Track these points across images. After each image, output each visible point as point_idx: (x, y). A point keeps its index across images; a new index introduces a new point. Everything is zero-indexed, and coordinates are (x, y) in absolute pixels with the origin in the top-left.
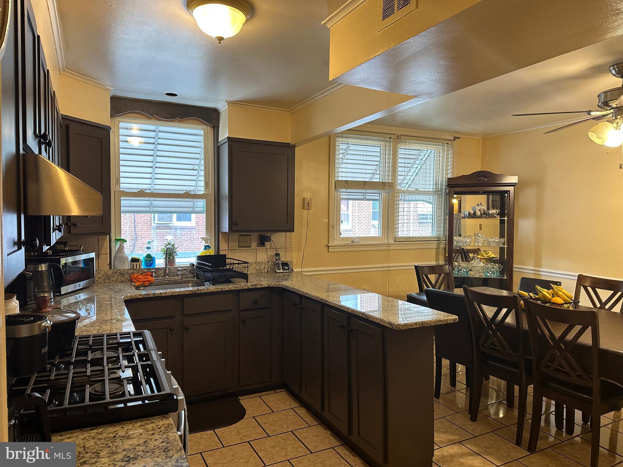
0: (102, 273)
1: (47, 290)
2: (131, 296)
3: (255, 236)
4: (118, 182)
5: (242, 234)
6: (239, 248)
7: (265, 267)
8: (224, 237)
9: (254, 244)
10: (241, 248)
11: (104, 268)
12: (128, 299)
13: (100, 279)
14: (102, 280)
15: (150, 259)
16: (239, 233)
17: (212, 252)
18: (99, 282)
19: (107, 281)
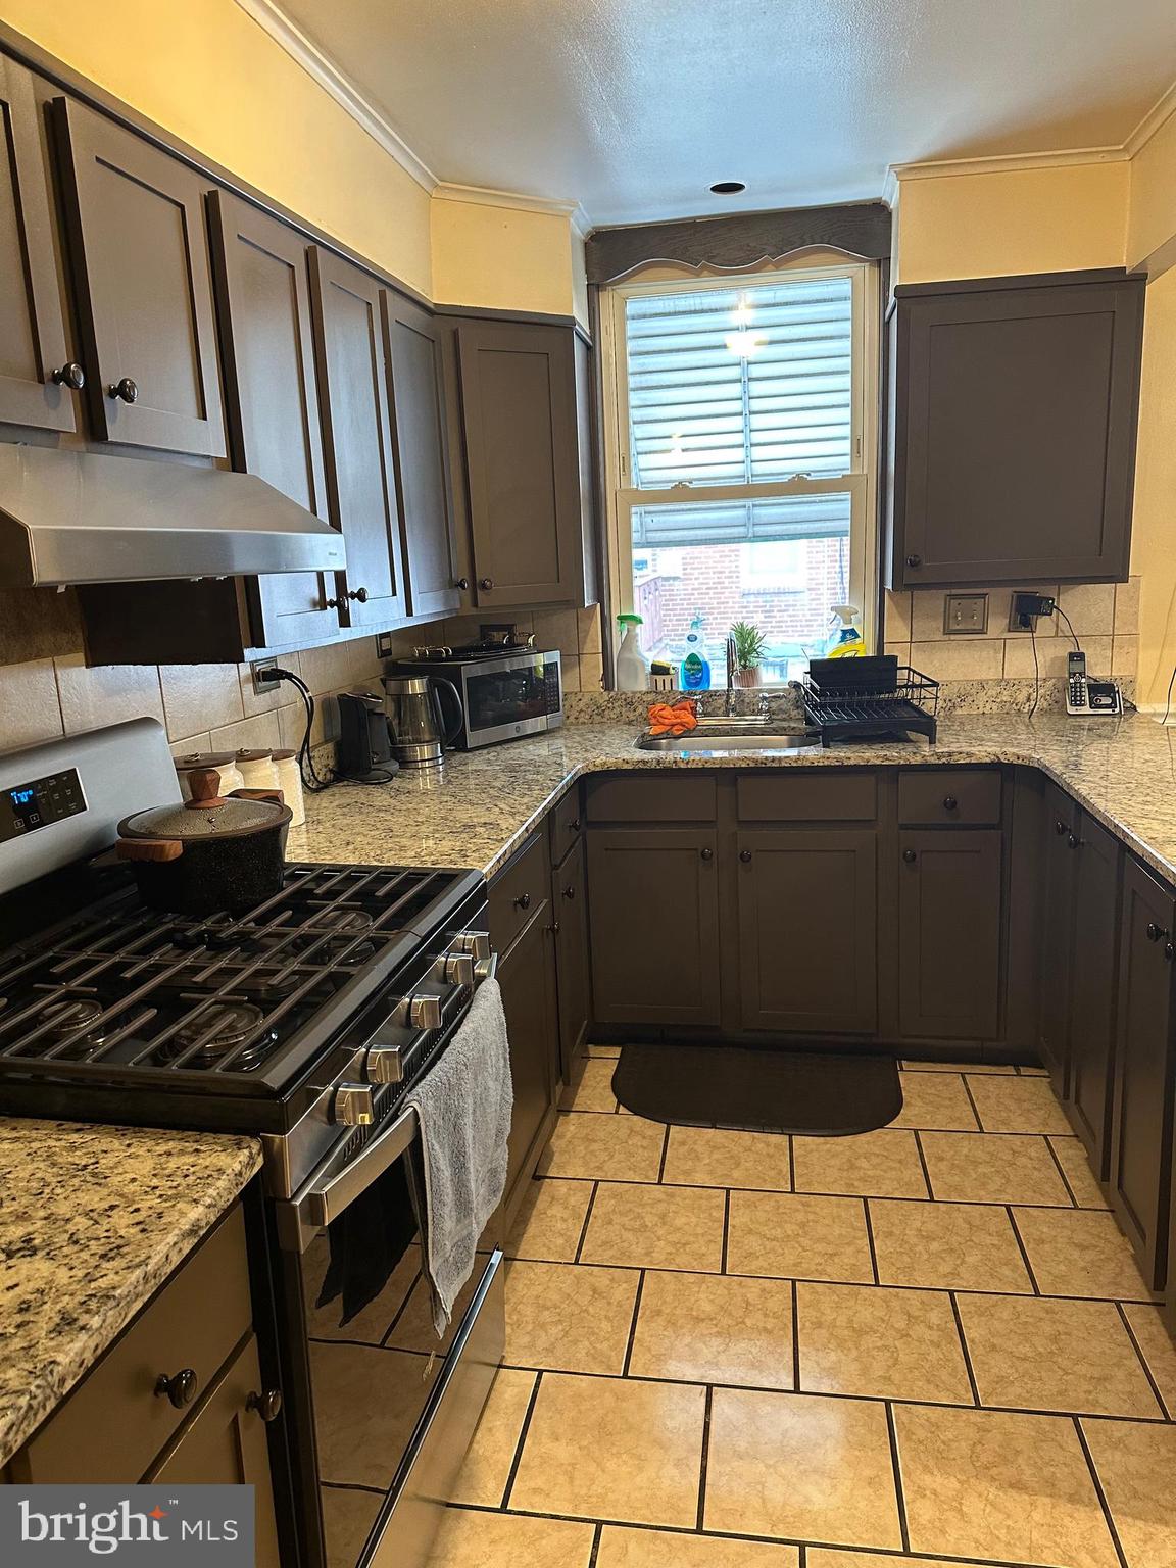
0: (586, 700)
1: (427, 738)
2: (605, 763)
3: (1000, 600)
4: (625, 466)
5: (954, 592)
6: (947, 637)
7: (1030, 695)
8: (897, 604)
9: (997, 625)
10: (953, 637)
11: (592, 689)
12: (598, 769)
13: (582, 714)
14: (587, 716)
15: (697, 669)
16: (948, 592)
17: (864, 648)
18: (581, 720)
19: (598, 718)
